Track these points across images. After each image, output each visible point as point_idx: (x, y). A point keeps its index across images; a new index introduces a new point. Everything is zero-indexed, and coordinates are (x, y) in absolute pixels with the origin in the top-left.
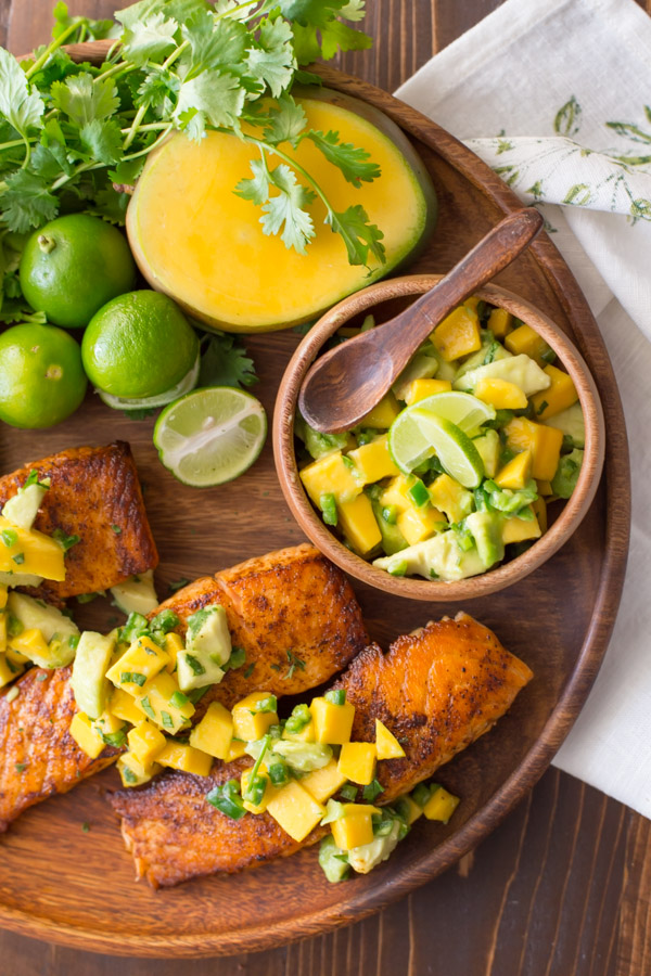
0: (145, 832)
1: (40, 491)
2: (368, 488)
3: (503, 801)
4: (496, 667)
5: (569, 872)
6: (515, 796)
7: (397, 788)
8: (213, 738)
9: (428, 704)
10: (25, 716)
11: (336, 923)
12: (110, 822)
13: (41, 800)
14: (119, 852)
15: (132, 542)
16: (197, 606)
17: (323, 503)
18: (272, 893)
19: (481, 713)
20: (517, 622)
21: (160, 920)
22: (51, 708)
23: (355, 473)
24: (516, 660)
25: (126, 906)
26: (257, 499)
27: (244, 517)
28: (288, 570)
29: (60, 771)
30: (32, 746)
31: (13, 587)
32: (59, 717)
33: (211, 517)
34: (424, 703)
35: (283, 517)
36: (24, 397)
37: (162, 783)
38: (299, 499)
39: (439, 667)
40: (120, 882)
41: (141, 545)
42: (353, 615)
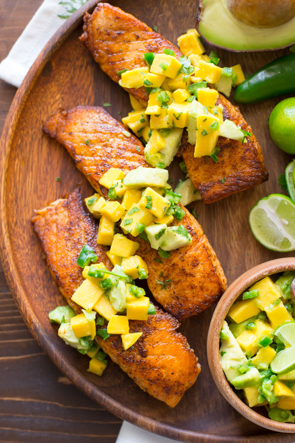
0: (61, 212)
1: (240, 139)
2: (264, 313)
3: (105, 400)
4: (176, 389)
5: (67, 434)
6: (108, 407)
7: (106, 346)
8: (121, 246)
9: (152, 357)
10: (117, 142)
11: (28, 320)
12: (63, 191)
13: (71, 154)
14: (48, 199)
15: (218, 189)
16: (189, 228)
17: (254, 291)
18: (37, 283)
19: (151, 385)
20: (197, 394)
21: (15, 226)
22: (123, 156)
23: (272, 306)
24: (180, 398)
25: (20, 207)
26: (245, 250)
27: (234, 244)
28: (214, 275)
29: (89, 164)
30: (100, 147)
31: (187, 130)
32: (118, 161)
33: (232, 227)
34: (153, 355)
35: (237, 265)
36: (289, 124)
37: (89, 219)
38: (255, 279)
39: (172, 360)
40: (32, 201)
41: (217, 194)
42: (194, 311)
